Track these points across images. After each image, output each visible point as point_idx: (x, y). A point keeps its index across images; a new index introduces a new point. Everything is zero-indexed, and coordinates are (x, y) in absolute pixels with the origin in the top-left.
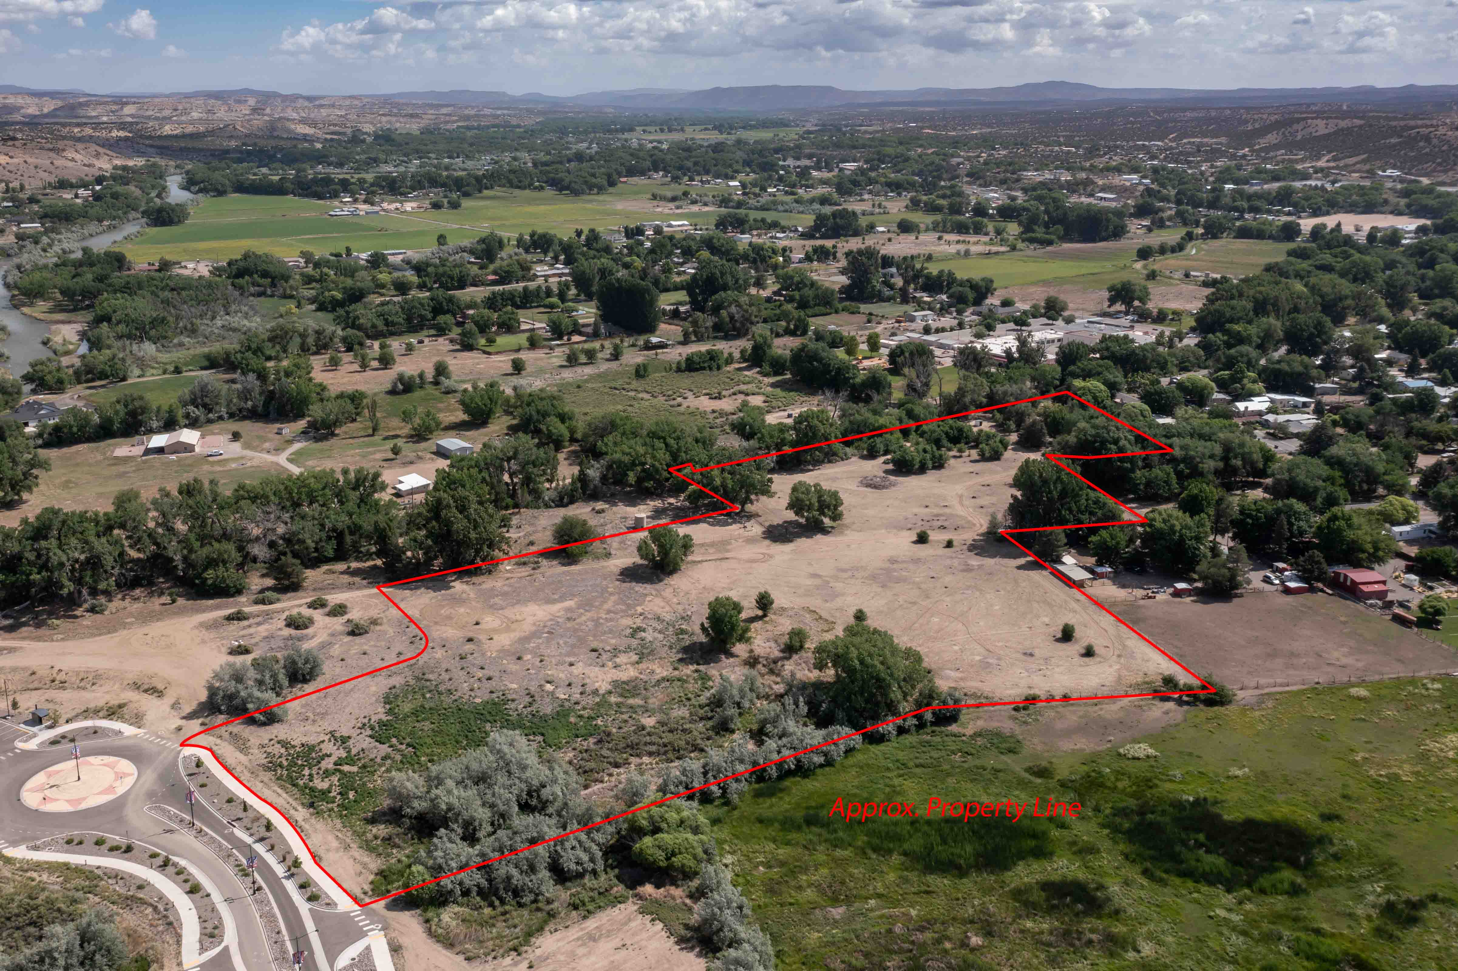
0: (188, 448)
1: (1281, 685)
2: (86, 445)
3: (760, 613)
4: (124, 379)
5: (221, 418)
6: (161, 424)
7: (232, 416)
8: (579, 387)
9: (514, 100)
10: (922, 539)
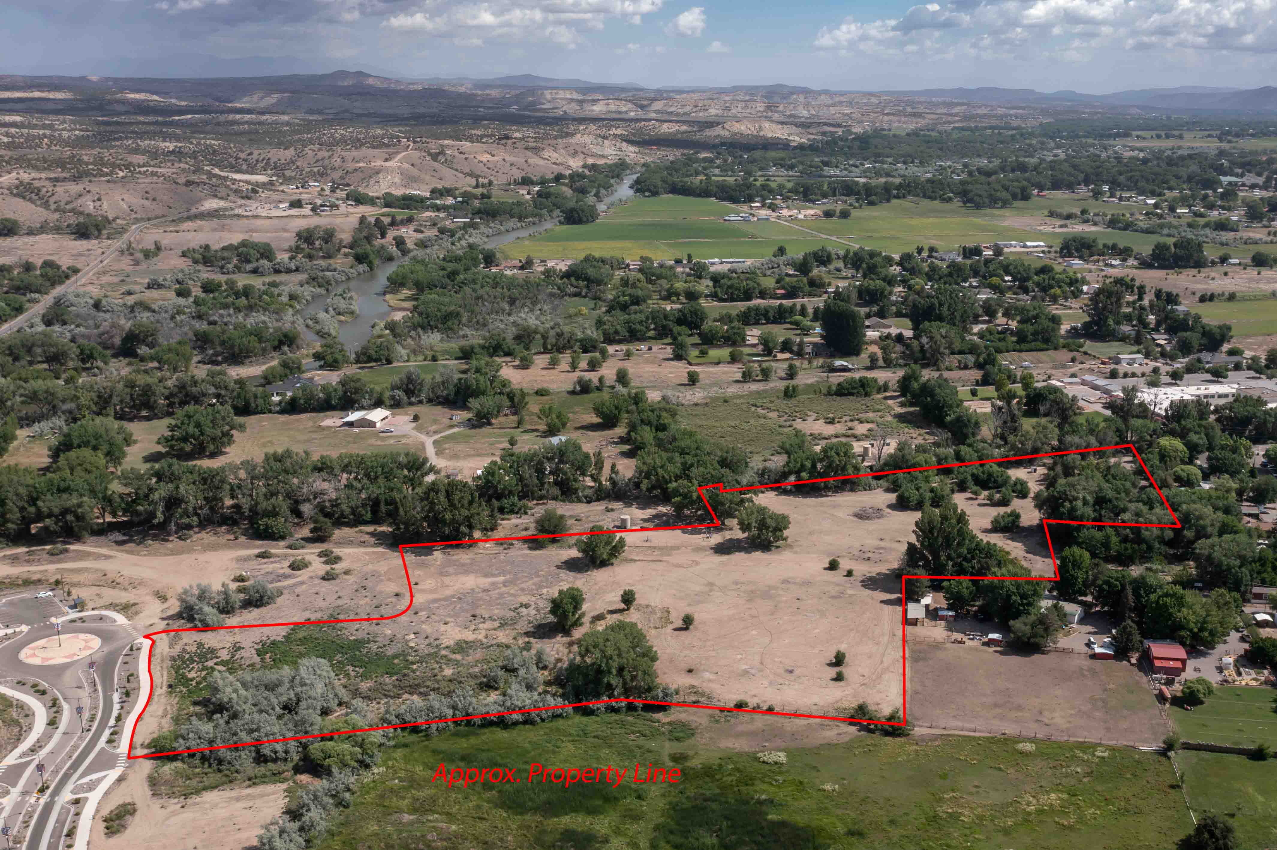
0: (372, 424)
1: (970, 730)
2: (308, 415)
3: (623, 606)
4: (389, 362)
5: (421, 402)
6: (372, 402)
7: (430, 401)
8: (726, 401)
9: (1044, 97)
10: (833, 566)
